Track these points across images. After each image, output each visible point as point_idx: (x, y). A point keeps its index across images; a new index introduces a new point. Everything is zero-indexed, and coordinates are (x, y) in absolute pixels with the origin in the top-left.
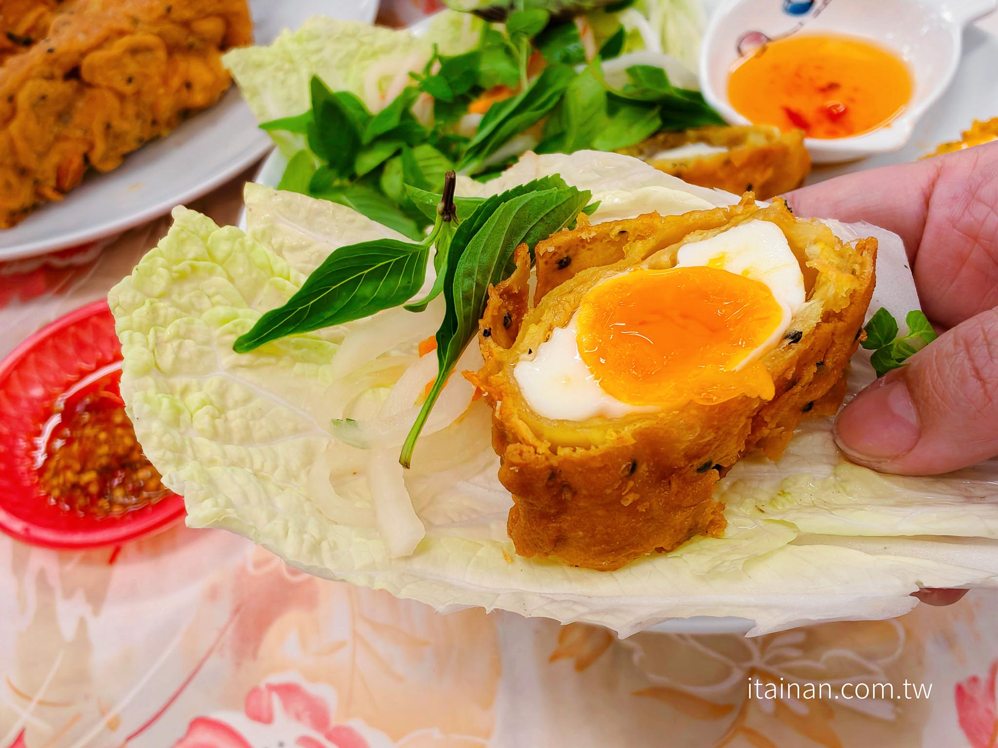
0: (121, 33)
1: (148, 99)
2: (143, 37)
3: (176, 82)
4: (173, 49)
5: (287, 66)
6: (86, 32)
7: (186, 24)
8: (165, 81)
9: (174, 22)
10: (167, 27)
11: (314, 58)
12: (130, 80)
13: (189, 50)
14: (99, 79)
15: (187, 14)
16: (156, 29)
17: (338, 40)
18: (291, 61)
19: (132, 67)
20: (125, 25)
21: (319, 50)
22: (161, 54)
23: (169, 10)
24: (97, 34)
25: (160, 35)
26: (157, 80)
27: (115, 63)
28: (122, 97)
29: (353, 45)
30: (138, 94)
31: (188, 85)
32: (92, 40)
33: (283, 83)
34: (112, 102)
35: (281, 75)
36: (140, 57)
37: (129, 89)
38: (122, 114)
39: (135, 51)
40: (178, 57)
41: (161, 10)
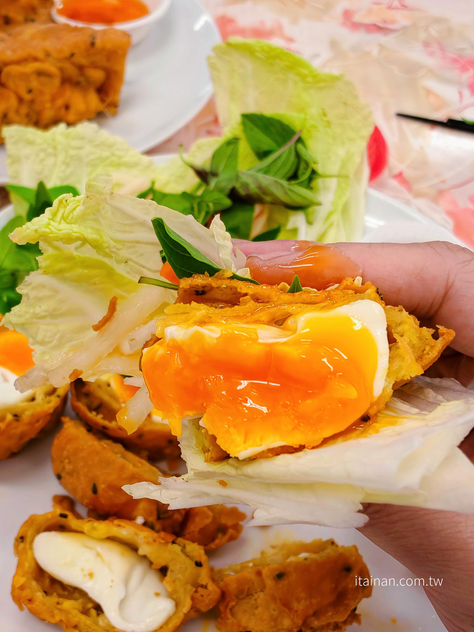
0: (36, 59)
1: (37, 107)
2: (50, 67)
3: (60, 102)
4: (66, 81)
5: (50, 150)
6: (14, 51)
7: (81, 68)
8: (53, 99)
9: (73, 64)
10: (68, 66)
11: (72, 152)
12: (30, 91)
13: (76, 84)
14: (11, 84)
15: (84, 61)
16: (59, 65)
17: (97, 146)
18: (55, 148)
19: (35, 83)
20: (41, 55)
21: (80, 148)
22: (57, 82)
23: (72, 55)
24: (20, 54)
25: (61, 70)
26: (47, 97)
27: (25, 77)
28: (21, 100)
29: (106, 154)
30: (32, 102)
31: (67, 107)
32: (15, 57)
33: (42, 161)
34: (13, 102)
35: (42, 155)
36: (42, 79)
37: (27, 97)
38: (17, 112)
39: (40, 74)
40: (68, 88)
41: (67, 53)
